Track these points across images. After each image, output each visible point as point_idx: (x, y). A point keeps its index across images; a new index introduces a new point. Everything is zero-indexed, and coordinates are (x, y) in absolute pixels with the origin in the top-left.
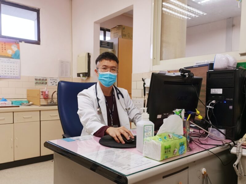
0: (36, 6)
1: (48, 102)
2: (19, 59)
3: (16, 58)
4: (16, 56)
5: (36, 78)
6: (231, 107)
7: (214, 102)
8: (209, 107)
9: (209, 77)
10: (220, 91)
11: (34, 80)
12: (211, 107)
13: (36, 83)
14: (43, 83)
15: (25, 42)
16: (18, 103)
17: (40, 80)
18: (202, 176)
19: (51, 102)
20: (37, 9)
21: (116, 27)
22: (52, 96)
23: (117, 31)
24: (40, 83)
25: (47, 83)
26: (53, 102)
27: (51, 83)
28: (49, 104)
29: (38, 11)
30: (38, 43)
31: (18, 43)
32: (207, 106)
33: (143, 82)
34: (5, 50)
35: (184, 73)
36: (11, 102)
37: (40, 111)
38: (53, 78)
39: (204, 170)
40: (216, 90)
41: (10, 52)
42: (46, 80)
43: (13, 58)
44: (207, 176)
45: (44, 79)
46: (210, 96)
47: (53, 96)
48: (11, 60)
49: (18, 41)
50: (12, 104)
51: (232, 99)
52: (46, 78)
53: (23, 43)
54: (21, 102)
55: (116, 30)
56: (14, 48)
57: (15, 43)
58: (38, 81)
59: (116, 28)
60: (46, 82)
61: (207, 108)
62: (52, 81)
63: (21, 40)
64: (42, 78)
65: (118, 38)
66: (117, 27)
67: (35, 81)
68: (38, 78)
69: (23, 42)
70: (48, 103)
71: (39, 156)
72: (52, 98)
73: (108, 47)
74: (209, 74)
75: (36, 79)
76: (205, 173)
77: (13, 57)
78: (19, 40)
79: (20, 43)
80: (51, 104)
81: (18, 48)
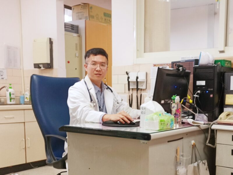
6: (211, 96)
7: (199, 92)
8: (195, 96)
9: (195, 72)
18: (192, 146)
21: (80, 5)
23: (82, 11)
32: (194, 96)
33: (127, 76)
35: (179, 67)
39: (193, 142)
40: (201, 82)
44: (195, 146)
51: (212, 89)
55: (81, 9)
59: (80, 7)
61: (194, 97)
65: (85, 21)
66: (82, 5)
73: (72, 30)
74: (195, 69)
76: (194, 144)
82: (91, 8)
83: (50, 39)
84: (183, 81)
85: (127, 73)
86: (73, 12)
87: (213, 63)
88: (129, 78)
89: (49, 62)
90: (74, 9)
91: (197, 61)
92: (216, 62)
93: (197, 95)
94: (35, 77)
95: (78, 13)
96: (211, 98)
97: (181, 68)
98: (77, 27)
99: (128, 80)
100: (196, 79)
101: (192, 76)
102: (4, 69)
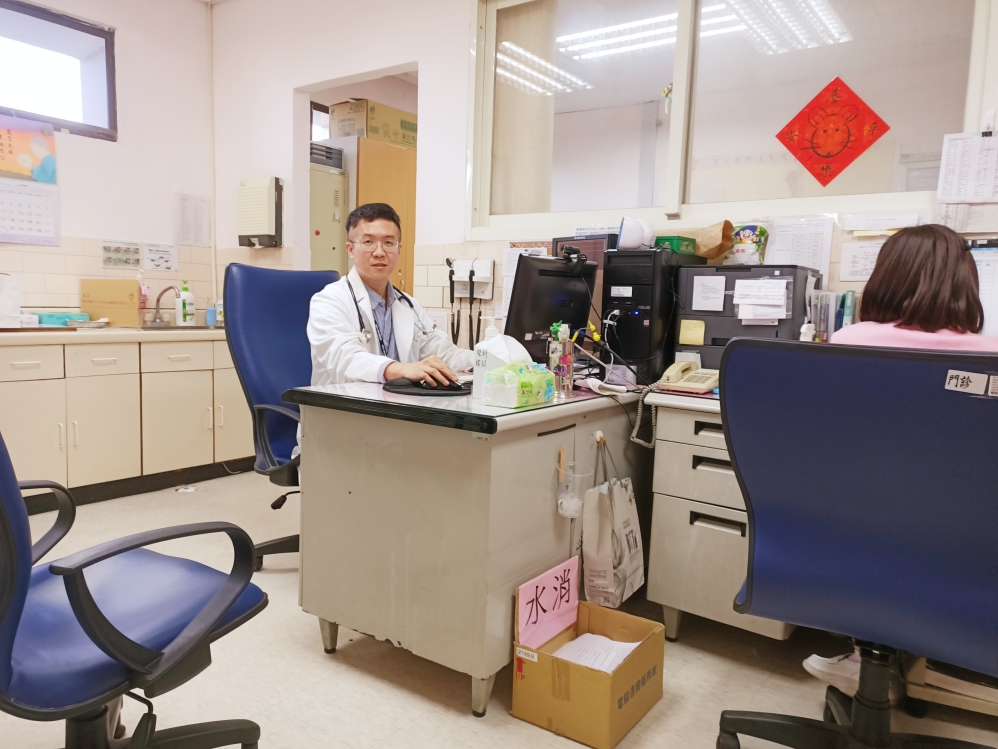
0: (104, 21)
1: (146, 319)
2: (56, 183)
3: (44, 181)
4: (46, 174)
5: (107, 245)
6: (646, 323)
7: (616, 312)
8: (608, 322)
9: (609, 263)
10: (626, 292)
11: (102, 250)
12: (611, 323)
13: (108, 260)
14: (126, 262)
15: (71, 132)
16: (58, 318)
17: (117, 250)
18: (596, 445)
19: (154, 321)
20: (107, 29)
21: (347, 102)
22: (158, 301)
23: (352, 116)
24: (119, 261)
25: (141, 262)
26: (162, 321)
27: (153, 260)
28: (149, 324)
29: (108, 36)
30: (110, 135)
31: (50, 134)
32: (605, 321)
33: (448, 269)
34: (11, 152)
35: (570, 254)
36: (36, 318)
37: (140, 344)
38: (157, 246)
39: (599, 435)
40: (622, 288)
41: (25, 162)
42: (137, 251)
43: (36, 180)
44: (604, 443)
45: (132, 247)
46: (609, 302)
47: (161, 301)
48: (31, 184)
49: (51, 126)
50: (40, 322)
51: (648, 308)
52: (136, 244)
53: (65, 133)
54: (69, 317)
55: (350, 113)
56: (40, 149)
57: (42, 132)
58: (114, 256)
59: (348, 105)
60: (136, 257)
61: (603, 325)
62: (156, 256)
63: (58, 125)
64: (123, 246)
65: (359, 139)
66: (352, 104)
67: (102, 255)
68: (114, 246)
69: (63, 130)
70: (145, 322)
71: (139, 474)
72: (157, 308)
73: (328, 160)
74: (609, 257)
75: (107, 249)
76: (601, 439)
77: (34, 177)
78: (53, 124)
79: (56, 133)
80: (154, 325)
81: (52, 149)
82: (373, 109)
83: (277, 180)
84: (580, 286)
85: (449, 263)
86: (331, 119)
87: (653, 244)
88: (452, 273)
89: (273, 232)
90: (333, 111)
91: (613, 239)
92: (659, 241)
93: (611, 319)
94: (235, 269)
95: (343, 120)
96: (646, 327)
97: (575, 256)
98: (340, 153)
99: (451, 278)
100: (610, 281)
101: (600, 274)
102: (172, 247)
